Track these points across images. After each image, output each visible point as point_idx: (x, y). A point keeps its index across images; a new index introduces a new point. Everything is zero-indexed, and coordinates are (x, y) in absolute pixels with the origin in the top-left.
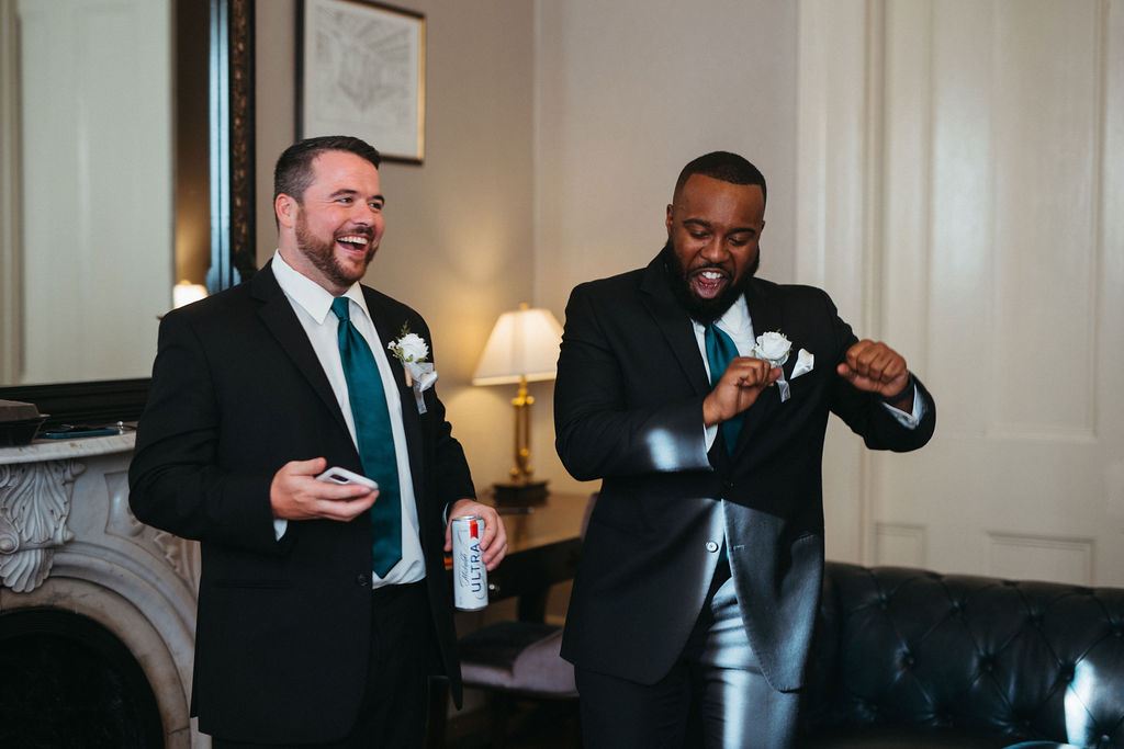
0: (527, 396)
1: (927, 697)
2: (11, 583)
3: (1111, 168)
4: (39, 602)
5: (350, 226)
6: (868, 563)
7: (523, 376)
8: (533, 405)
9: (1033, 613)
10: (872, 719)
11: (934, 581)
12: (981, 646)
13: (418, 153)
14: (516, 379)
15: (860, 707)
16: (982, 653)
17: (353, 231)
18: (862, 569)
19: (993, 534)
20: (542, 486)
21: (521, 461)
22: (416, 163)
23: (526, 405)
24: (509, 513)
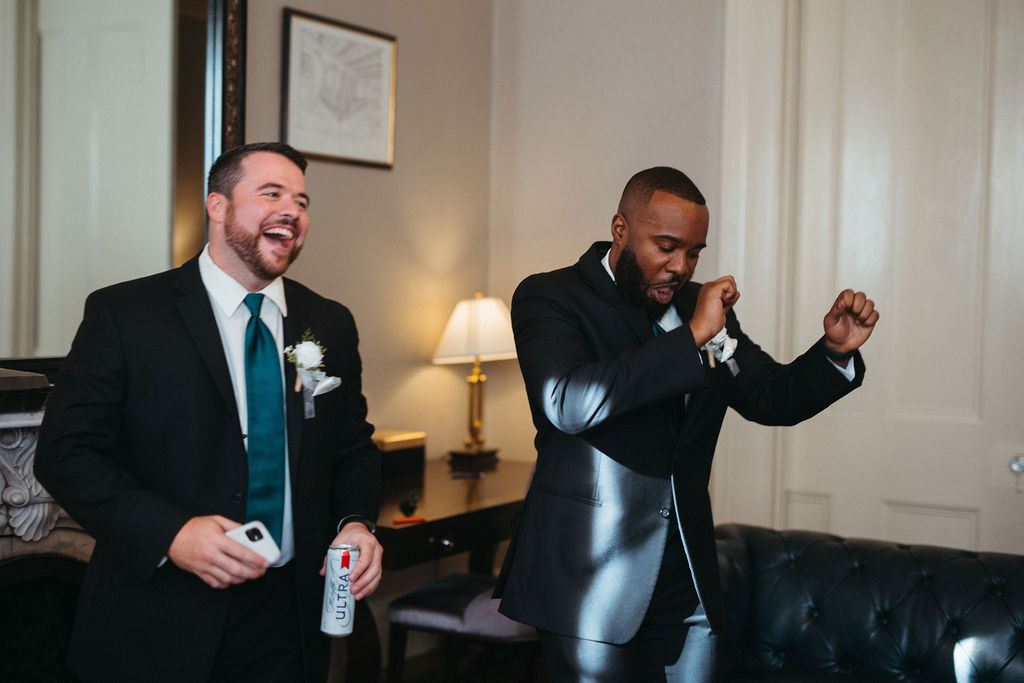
0: (480, 374)
1: (830, 647)
2: (21, 533)
3: (997, 182)
4: (45, 550)
5: (276, 217)
6: (778, 527)
7: (477, 357)
8: (486, 382)
9: (924, 573)
10: (781, 665)
11: (836, 544)
12: (877, 603)
13: (388, 158)
14: (471, 359)
15: (770, 654)
16: (878, 608)
17: (279, 222)
18: (773, 532)
19: (889, 503)
20: (492, 454)
21: (474, 432)
22: (386, 167)
23: (479, 382)
24: (463, 477)
